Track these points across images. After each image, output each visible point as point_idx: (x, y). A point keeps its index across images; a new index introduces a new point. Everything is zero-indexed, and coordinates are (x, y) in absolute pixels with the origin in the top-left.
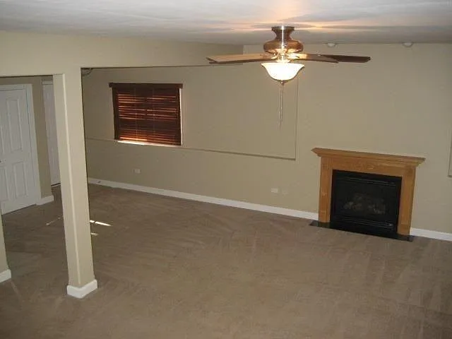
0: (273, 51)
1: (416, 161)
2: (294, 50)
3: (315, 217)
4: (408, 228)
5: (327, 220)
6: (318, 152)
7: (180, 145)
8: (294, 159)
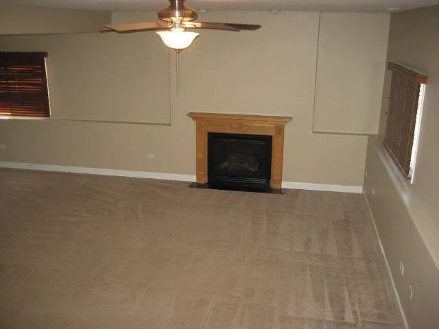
0: (168, 20)
1: (284, 120)
2: (189, 19)
3: (193, 178)
4: (280, 182)
5: (205, 180)
6: (194, 116)
7: (49, 116)
8: (170, 125)
